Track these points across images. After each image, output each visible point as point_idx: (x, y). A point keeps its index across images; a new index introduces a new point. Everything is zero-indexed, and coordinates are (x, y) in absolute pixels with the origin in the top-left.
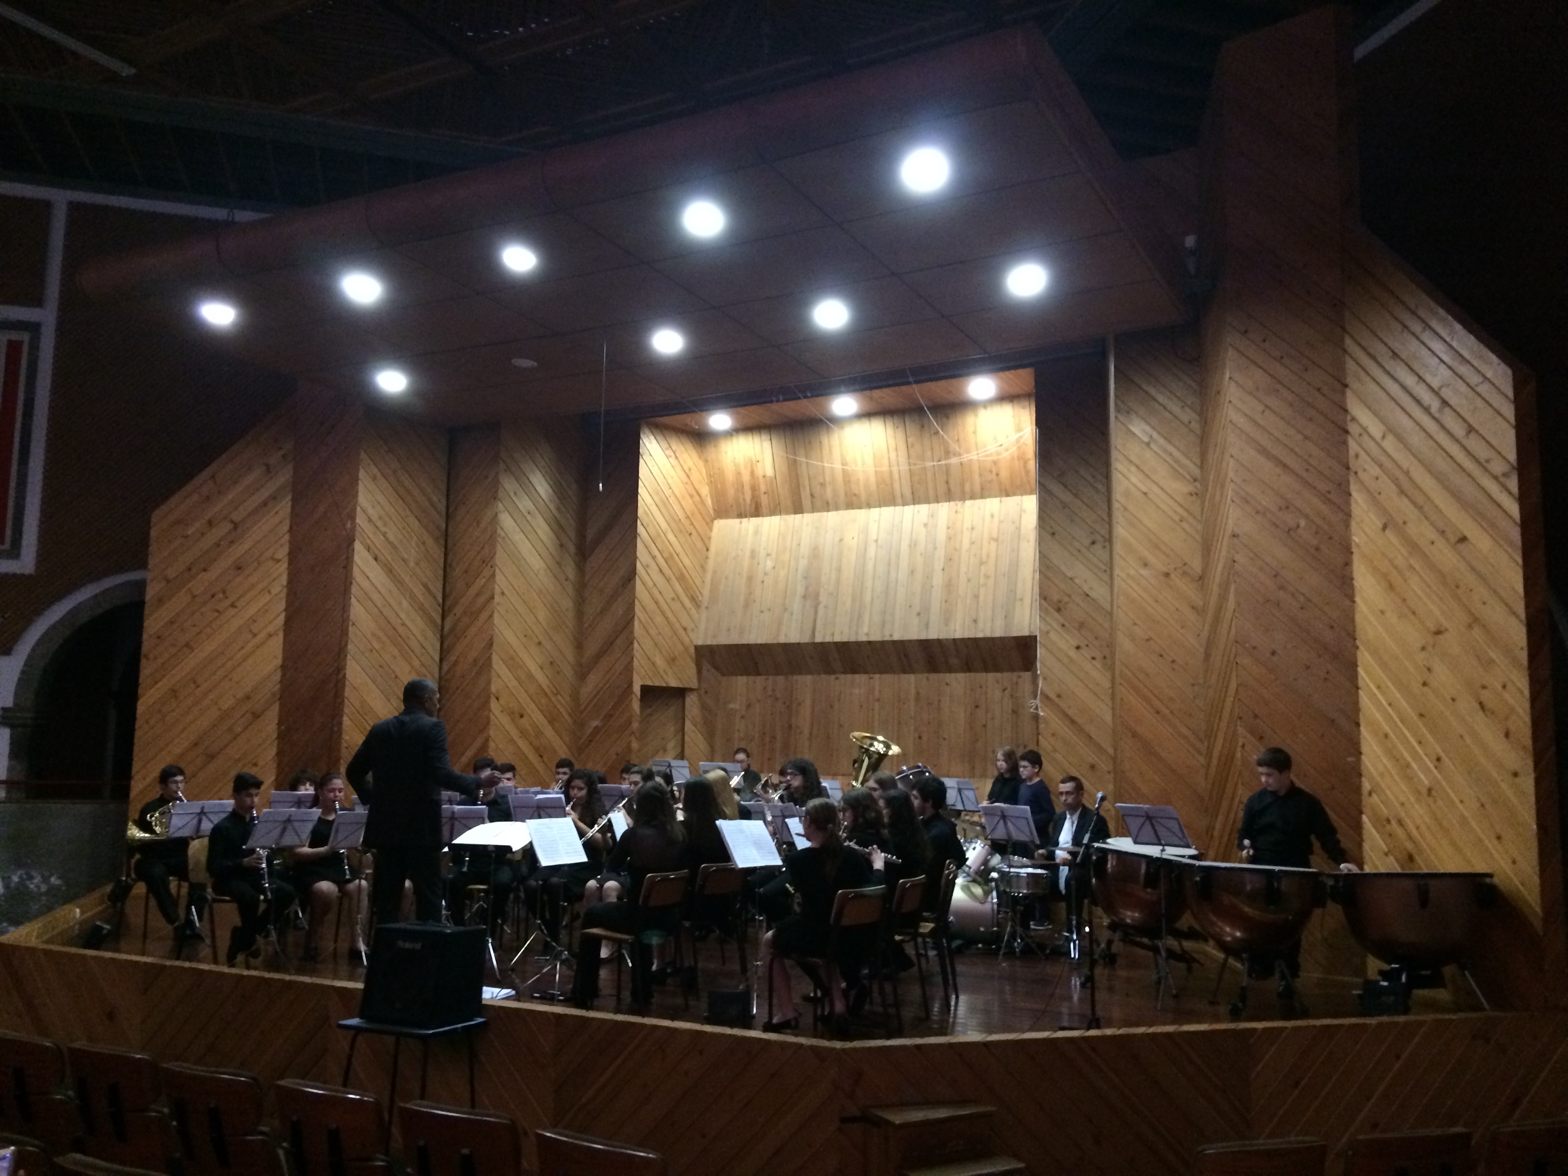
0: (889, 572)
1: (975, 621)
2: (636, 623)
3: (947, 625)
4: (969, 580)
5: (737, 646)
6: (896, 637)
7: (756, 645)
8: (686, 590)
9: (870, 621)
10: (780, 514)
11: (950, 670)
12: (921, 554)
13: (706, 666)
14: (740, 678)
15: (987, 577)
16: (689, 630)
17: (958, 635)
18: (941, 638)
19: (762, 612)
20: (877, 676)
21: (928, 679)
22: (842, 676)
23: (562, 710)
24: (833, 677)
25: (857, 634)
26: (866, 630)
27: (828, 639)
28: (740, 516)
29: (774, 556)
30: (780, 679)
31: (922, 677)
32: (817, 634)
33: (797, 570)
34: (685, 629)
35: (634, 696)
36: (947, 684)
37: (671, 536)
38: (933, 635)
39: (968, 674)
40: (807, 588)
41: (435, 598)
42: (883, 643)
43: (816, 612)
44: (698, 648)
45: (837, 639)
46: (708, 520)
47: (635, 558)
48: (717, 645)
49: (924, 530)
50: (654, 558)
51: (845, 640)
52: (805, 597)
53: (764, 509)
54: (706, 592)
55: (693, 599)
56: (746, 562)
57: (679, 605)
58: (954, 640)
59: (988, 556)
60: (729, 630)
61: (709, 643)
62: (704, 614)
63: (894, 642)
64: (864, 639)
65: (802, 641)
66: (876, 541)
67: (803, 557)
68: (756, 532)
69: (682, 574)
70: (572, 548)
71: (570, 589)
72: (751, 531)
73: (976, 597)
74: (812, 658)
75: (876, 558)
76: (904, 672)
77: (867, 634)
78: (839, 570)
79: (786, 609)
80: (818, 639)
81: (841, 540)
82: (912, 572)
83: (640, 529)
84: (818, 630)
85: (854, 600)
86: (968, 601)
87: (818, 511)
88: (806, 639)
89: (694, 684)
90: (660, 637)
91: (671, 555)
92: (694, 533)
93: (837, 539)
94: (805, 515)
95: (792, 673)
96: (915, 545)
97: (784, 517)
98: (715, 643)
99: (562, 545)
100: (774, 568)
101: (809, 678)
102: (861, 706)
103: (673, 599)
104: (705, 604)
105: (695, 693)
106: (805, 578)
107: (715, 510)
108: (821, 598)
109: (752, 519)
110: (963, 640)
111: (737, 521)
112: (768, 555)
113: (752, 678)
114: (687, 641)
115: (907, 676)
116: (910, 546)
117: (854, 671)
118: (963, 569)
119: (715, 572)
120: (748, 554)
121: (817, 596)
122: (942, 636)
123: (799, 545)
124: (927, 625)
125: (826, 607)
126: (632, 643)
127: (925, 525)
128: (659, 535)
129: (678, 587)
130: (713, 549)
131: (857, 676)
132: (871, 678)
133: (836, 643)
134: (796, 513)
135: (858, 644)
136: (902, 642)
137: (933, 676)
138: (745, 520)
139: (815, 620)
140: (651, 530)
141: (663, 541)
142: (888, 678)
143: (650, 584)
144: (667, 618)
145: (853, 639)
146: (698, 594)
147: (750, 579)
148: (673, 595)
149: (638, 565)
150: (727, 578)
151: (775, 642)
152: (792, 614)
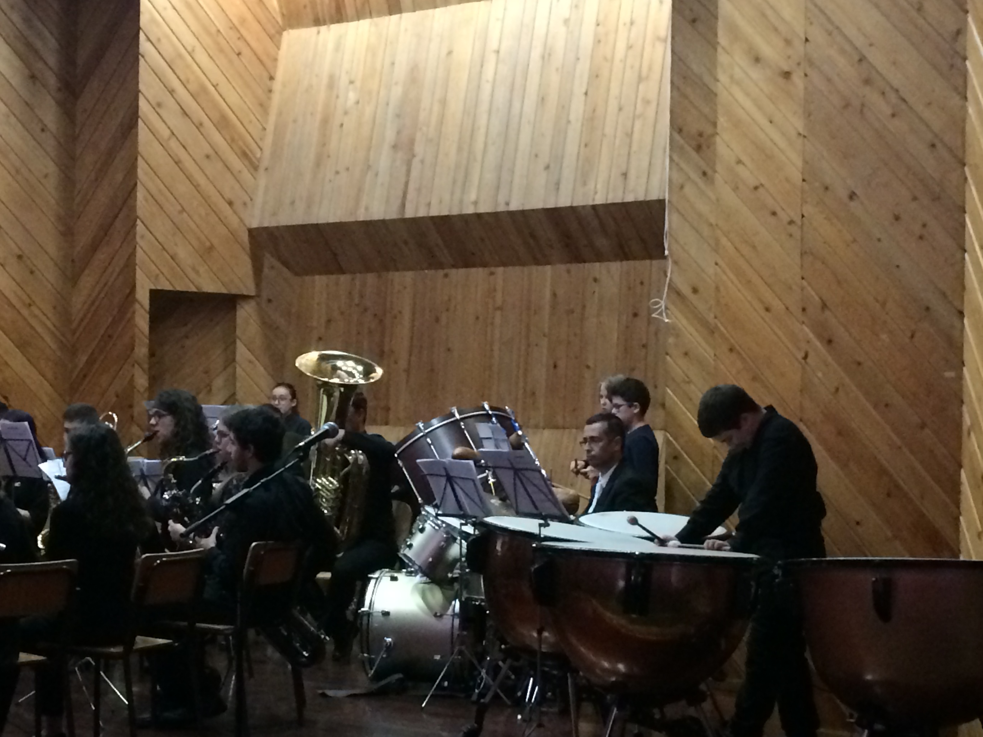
0: (511, 101)
1: (625, 175)
2: (140, 194)
3: (585, 184)
4: (620, 109)
5: (304, 228)
6: (514, 206)
7: (328, 224)
8: (232, 142)
9: (480, 179)
10: (371, 16)
11: (599, 257)
12: (557, 70)
13: (269, 260)
14: (317, 277)
15: (647, 102)
16: (238, 205)
17: (599, 200)
18: (575, 204)
19: (338, 173)
20: (500, 270)
21: (569, 271)
22: (453, 272)
23: (40, 329)
24: (441, 273)
25: (461, 202)
26: (473, 196)
27: (422, 213)
28: (318, 22)
29: (358, 84)
30: (371, 278)
31: (562, 268)
32: (408, 205)
33: (388, 104)
34: (230, 203)
35: (137, 306)
36: (595, 280)
37: (202, 57)
38: (564, 201)
39: (624, 263)
40: (399, 133)
42: (496, 215)
43: (409, 170)
44: (251, 231)
45: (434, 212)
46: (272, 31)
47: (137, 93)
48: (277, 228)
49: (563, 30)
50: (172, 92)
51: (445, 213)
52: (395, 147)
53: (350, 10)
54: (268, 142)
55: (245, 155)
56: (322, 96)
57: (220, 165)
58: (594, 207)
59: (650, 68)
60: (293, 203)
61: (266, 225)
62: (262, 180)
63: (512, 214)
64: (470, 210)
65: (388, 218)
66: (498, 52)
67: (396, 84)
68: (338, 47)
69: (224, 118)
70: (52, 81)
71: (50, 143)
72: (331, 46)
73: (630, 135)
74: (406, 243)
75: (494, 80)
76: (537, 262)
77: (476, 203)
78: (444, 102)
79: (369, 167)
80: (409, 214)
81: (450, 53)
82: (543, 99)
83: (144, 46)
84: (409, 197)
85: (460, 149)
86: (618, 141)
87: (422, 8)
88: (392, 214)
89: (249, 288)
90: (185, 215)
91: (204, 89)
92: (246, 51)
93: (444, 52)
94: (405, 15)
95: (387, 269)
96: (550, 55)
97: (376, 20)
98: (274, 224)
99: (33, 77)
100: (358, 102)
101: (409, 276)
102: (477, 318)
103: (208, 156)
104: (265, 163)
105: (253, 303)
106: (398, 116)
107: (283, 15)
108: (417, 148)
109: (333, 26)
110: (607, 207)
111: (314, 29)
112: (351, 82)
113: (333, 277)
114: (234, 221)
115: (540, 268)
116: (543, 58)
117: (467, 265)
118: (614, 91)
119: (280, 114)
120: (325, 81)
121: (412, 142)
122: (579, 202)
123: (393, 64)
124: (558, 184)
125: (422, 162)
126: (134, 226)
127: (566, 22)
128: (180, 56)
129: (217, 138)
130: (280, 75)
131: (473, 270)
132: (492, 274)
133: (433, 219)
134: (391, 12)
135: (464, 219)
136: (523, 213)
137: (574, 267)
138: (323, 29)
139: (407, 184)
140: (165, 47)
141: (188, 66)
142: (514, 272)
143: (166, 133)
144: (197, 187)
145: (455, 212)
146: (253, 146)
147: (325, 121)
148: (208, 150)
149: (142, 103)
150: (295, 121)
151: (352, 219)
152: (377, 175)
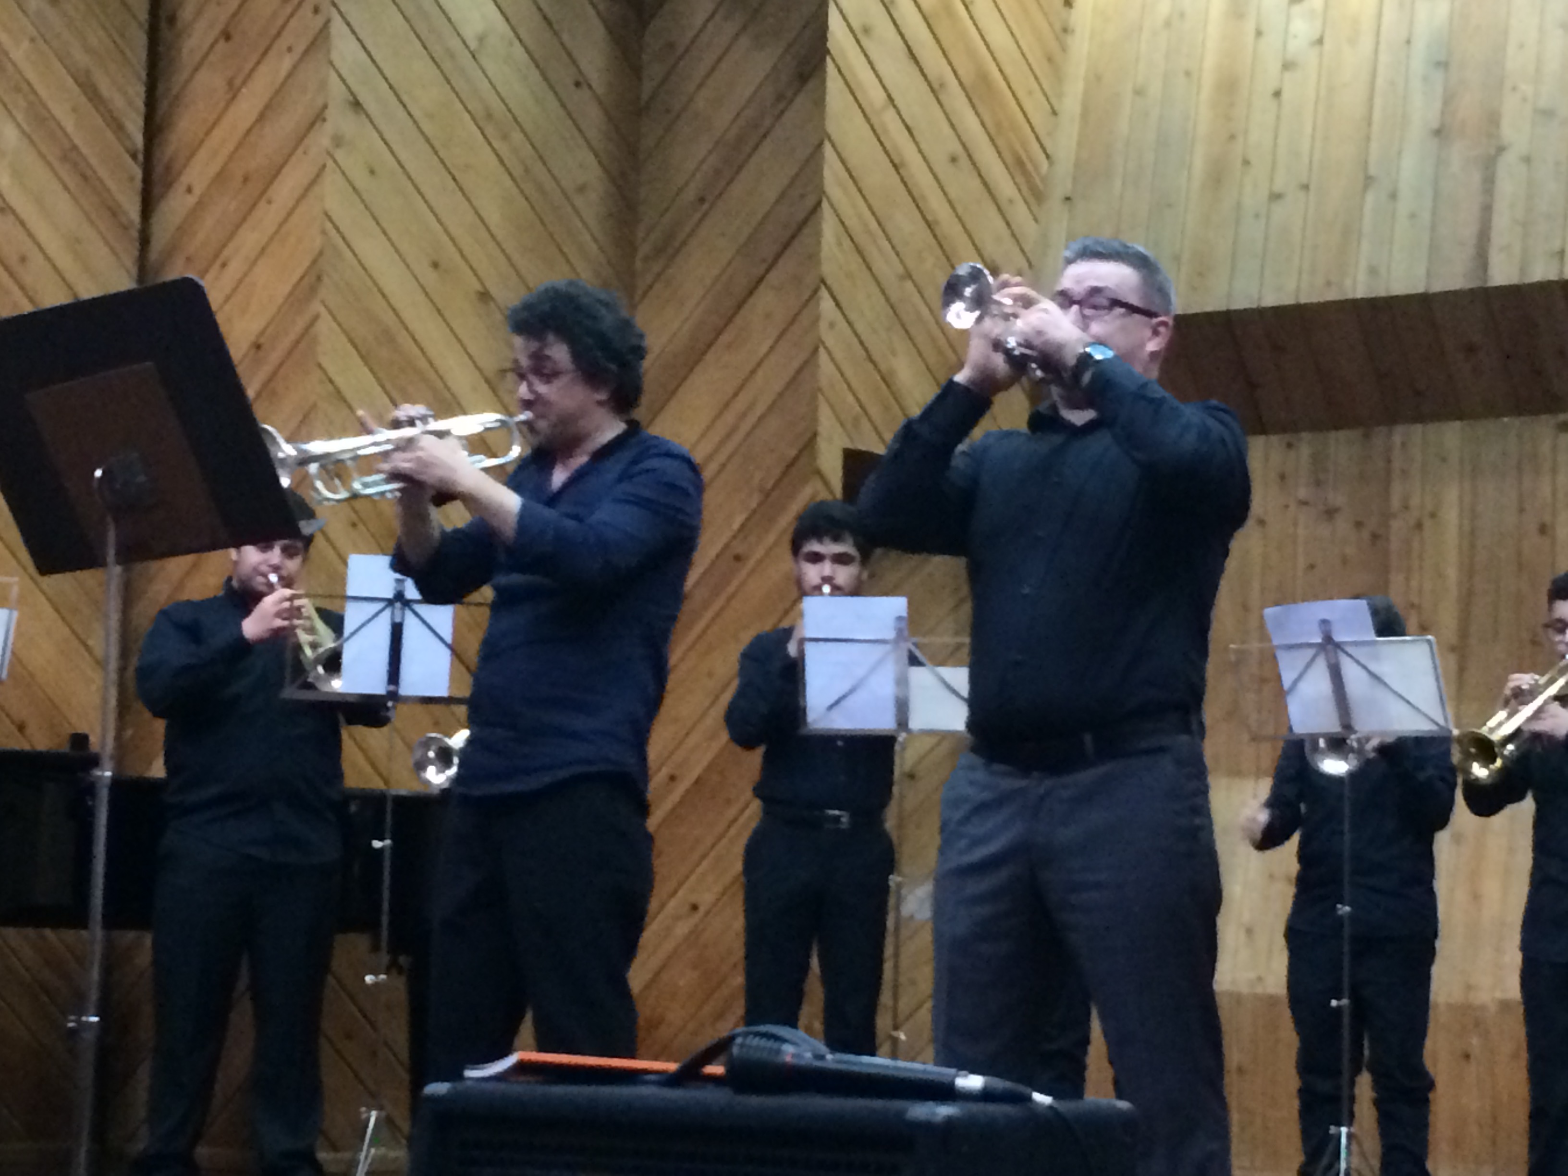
2: (828, 228)
7: (1261, 312)
8: (997, 133)
19: (1276, 197)
32: (1494, 257)
33: (1408, 42)
35: (820, 485)
40: (1448, 99)
41: (118, 127)
43: (1489, 182)
52: (1442, 133)
54: (1065, 146)
56: (1214, 35)
57: (974, 181)
79: (1369, 181)
80: (1502, 277)
84: (1498, 243)
88: (1451, 280)
95: (1390, 418)
103: (954, 160)
104: (1057, 188)
106: (1443, 65)
108: (1508, 131)
125: (1528, 160)
126: (813, 297)
139: (1487, 210)
143: (875, 95)
144: (932, 225)
147: (1230, 88)
148: (951, 146)
149: (834, 21)
150: (1140, 92)
151: (1332, 295)
152: (1393, 196)
